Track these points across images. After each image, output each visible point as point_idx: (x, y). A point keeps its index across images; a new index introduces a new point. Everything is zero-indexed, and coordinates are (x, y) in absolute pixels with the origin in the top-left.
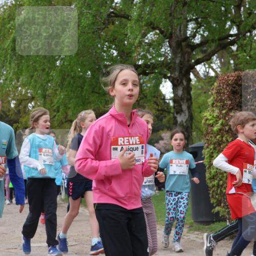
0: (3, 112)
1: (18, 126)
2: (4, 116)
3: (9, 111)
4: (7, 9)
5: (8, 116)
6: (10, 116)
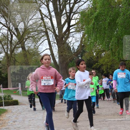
0: (90, 58)
1: (98, 64)
2: (91, 59)
3: (93, 57)
4: (89, 10)
5: (93, 59)
6: (94, 59)
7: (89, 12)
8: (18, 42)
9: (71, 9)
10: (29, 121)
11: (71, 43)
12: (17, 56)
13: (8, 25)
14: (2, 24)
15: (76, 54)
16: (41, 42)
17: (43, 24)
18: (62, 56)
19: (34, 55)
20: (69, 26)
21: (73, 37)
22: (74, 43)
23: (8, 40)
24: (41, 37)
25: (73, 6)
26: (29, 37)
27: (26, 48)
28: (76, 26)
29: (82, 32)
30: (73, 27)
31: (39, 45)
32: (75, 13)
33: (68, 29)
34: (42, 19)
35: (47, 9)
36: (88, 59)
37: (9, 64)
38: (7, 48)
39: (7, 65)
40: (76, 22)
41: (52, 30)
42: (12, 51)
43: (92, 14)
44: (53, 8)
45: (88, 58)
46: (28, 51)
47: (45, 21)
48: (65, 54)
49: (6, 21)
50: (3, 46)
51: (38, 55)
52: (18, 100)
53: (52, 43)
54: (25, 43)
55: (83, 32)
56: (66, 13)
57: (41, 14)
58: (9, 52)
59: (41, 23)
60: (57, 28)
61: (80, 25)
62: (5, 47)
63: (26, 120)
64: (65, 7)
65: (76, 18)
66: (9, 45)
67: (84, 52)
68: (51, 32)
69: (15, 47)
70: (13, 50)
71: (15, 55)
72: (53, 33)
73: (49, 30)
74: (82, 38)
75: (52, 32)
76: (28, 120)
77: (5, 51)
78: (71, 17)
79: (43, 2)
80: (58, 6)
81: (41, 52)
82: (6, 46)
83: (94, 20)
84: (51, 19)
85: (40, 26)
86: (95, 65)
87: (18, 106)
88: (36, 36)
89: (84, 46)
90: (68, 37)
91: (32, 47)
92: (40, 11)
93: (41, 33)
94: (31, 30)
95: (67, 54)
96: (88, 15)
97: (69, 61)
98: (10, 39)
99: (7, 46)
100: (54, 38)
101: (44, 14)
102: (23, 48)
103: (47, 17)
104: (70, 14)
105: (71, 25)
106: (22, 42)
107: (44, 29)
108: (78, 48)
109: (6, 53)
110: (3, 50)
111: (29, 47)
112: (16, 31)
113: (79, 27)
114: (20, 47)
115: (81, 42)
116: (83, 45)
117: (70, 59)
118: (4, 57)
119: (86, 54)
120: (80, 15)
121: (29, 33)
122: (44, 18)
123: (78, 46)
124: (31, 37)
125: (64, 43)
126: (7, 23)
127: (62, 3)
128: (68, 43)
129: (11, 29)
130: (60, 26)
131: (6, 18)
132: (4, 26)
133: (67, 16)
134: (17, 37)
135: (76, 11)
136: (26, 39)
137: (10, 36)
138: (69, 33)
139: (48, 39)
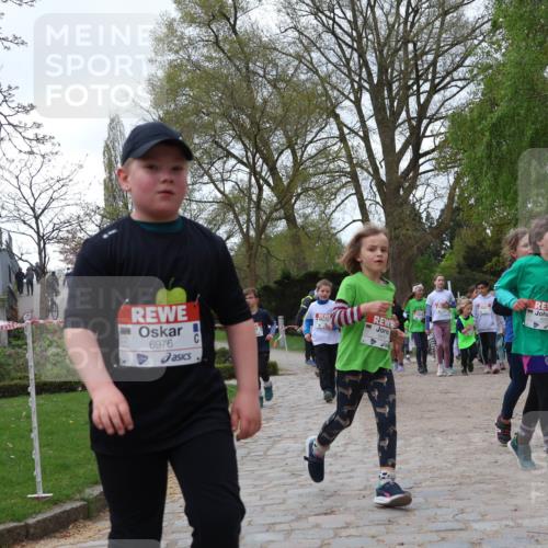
7: (475, 113)
8: (277, 204)
9: (423, 108)
10: (308, 418)
11: (423, 201)
12: (274, 244)
13: (251, 160)
14: (236, 158)
15: (435, 232)
16: (339, 201)
17: (343, 153)
18: (397, 238)
19: (319, 238)
20: (417, 156)
21: (428, 185)
22: (429, 202)
23: (250, 199)
24: (339, 190)
25: (428, 100)
26: (306, 190)
27: (299, 221)
28: (435, 154)
29: (453, 171)
30: (428, 157)
31: (334, 211)
32: (432, 119)
33: (414, 165)
34: (342, 138)
35: (355, 111)
36: (470, 245)
37: (252, 266)
38: (249, 221)
39: (248, 266)
40: (437, 143)
41: (370, 169)
42: (261, 230)
43: (482, 117)
44: (371, 108)
45: (471, 242)
46: (303, 227)
47: (350, 144)
48: (404, 232)
49: (246, 149)
50: (236, 217)
51: (330, 239)
52: (278, 362)
53: (368, 203)
54: (296, 206)
55: (456, 169)
56: (409, 119)
57: (341, 125)
58: (252, 233)
59: (340, 149)
60: (383, 164)
61: (448, 152)
62: (243, 218)
63: (299, 415)
64: (404, 103)
65: (435, 133)
66: (253, 214)
67: (459, 225)
68: (366, 174)
69: (269, 219)
70: (265, 226)
71: (268, 239)
72: (371, 178)
73: (363, 168)
74: (453, 189)
75: (369, 173)
76: (305, 415)
77: (241, 229)
78: (422, 129)
79: (346, 93)
80: (387, 102)
81: (339, 228)
82: (245, 217)
83: (487, 134)
84: (366, 139)
85: (337, 158)
86: (489, 264)
87: (277, 377)
88: (324, 188)
89: (458, 209)
90: (413, 186)
91: (315, 217)
92: (337, 117)
93: (340, 176)
94: (311, 171)
95: (410, 232)
96: (471, 121)
97: (415, 252)
98: (254, 197)
99: (248, 215)
100: (375, 189)
101: (346, 126)
102: (291, 219)
103: (357, 134)
104: (420, 123)
105: (421, 152)
106: (286, 203)
107: (347, 165)
108: (440, 217)
109: (246, 236)
110: (237, 227)
111: (306, 217)
112: (271, 174)
113: (445, 157)
114: (280, 219)
115: (451, 198)
116: (455, 205)
117: (418, 248)
118: (240, 246)
119: (465, 231)
120: (447, 123)
121: (307, 178)
122: (347, 137)
123: (442, 211)
124: (312, 189)
125: (402, 204)
126: (249, 154)
127: (397, 94)
128: (414, 204)
129: (258, 169)
130: (392, 157)
131: (247, 142)
132: (241, 162)
133: (411, 127)
134: (272, 189)
135: (437, 112)
136: (299, 195)
137: (255, 190)
138: (417, 174)
139: (359, 194)
